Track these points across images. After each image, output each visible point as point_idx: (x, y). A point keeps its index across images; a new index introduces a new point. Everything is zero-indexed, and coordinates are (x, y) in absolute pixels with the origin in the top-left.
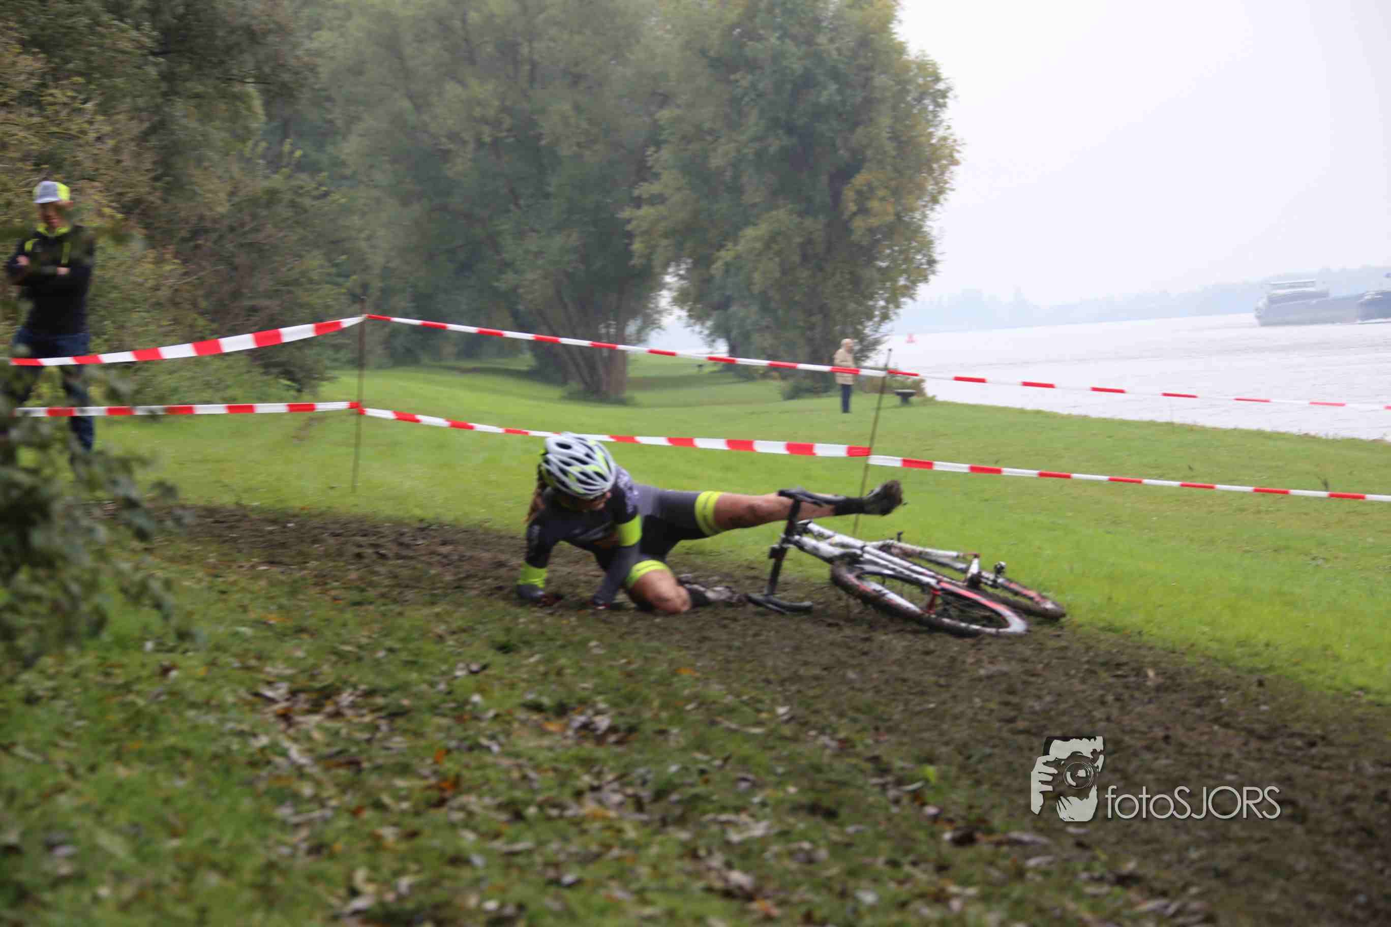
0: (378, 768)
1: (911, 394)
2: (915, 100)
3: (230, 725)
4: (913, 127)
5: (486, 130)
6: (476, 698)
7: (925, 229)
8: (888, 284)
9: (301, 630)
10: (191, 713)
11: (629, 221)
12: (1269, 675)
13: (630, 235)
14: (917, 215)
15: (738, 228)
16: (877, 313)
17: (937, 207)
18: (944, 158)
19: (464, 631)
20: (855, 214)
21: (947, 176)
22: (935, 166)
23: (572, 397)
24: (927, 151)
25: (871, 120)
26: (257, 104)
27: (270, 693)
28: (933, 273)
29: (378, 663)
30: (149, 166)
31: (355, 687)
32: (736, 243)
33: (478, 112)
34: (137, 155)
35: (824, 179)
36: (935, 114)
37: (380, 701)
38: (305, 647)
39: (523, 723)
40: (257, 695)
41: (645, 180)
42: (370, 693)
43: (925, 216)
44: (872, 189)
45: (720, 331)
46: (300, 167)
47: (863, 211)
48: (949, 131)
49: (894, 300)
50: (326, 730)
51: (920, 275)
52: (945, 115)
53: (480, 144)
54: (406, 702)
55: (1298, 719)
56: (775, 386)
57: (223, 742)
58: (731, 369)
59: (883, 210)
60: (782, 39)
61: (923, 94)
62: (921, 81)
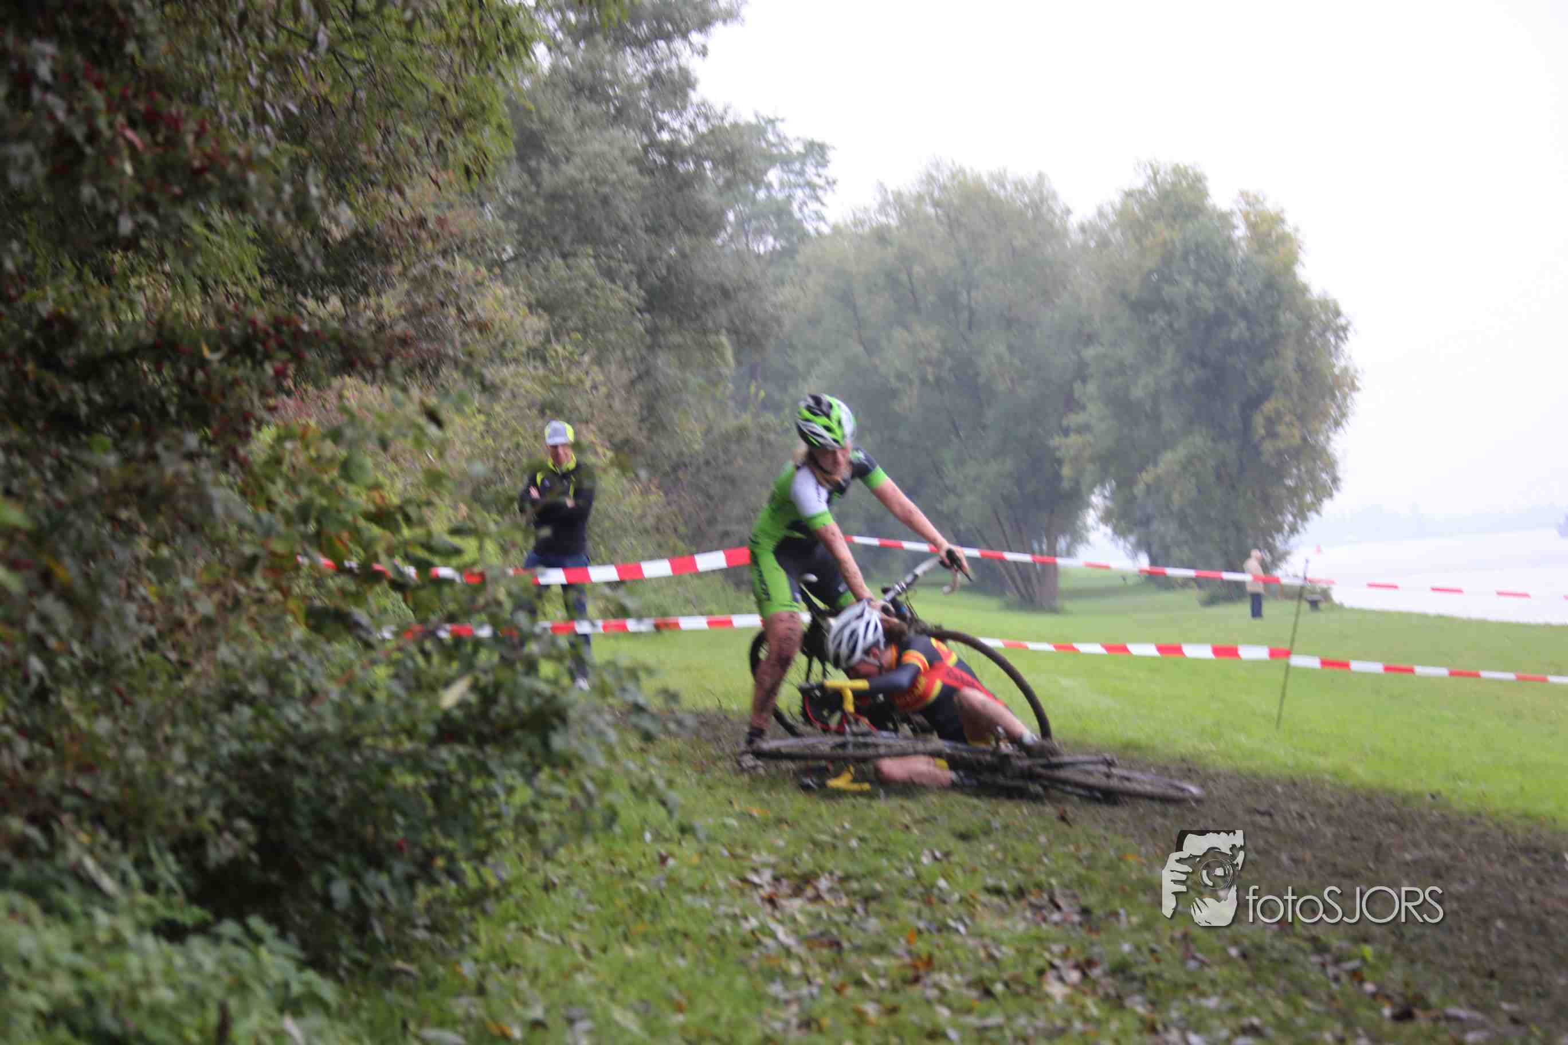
0: (857, 949)
2: (1319, 333)
3: (723, 909)
4: (1315, 359)
5: (930, 369)
6: (942, 883)
7: (1329, 450)
8: (1296, 501)
9: (780, 821)
10: (688, 898)
11: (1058, 448)
13: (1060, 462)
14: (1322, 438)
15: (1156, 452)
16: (1286, 527)
17: (1340, 430)
18: (1346, 385)
19: (925, 820)
20: (1263, 438)
21: (1349, 401)
22: (1338, 393)
23: (1009, 607)
24: (1330, 380)
25: (1277, 353)
26: (729, 354)
27: (756, 879)
28: (1338, 489)
29: (851, 851)
30: (636, 408)
31: (831, 873)
32: (1156, 464)
33: (922, 354)
34: (627, 401)
35: (1235, 408)
36: (1337, 347)
37: (855, 885)
38: (786, 836)
39: (985, 905)
40: (745, 880)
41: (1071, 410)
42: (846, 878)
43: (1328, 440)
44: (1279, 414)
45: (1144, 545)
46: (765, 406)
47: (1272, 435)
48: (1350, 362)
49: (1302, 515)
50: (809, 914)
51: (1323, 491)
52: (1347, 347)
53: (924, 381)
54: (878, 887)
56: (1194, 595)
57: (717, 924)
58: (1154, 580)
59: (1290, 434)
60: (1195, 283)
61: (1326, 328)
62: (1323, 317)
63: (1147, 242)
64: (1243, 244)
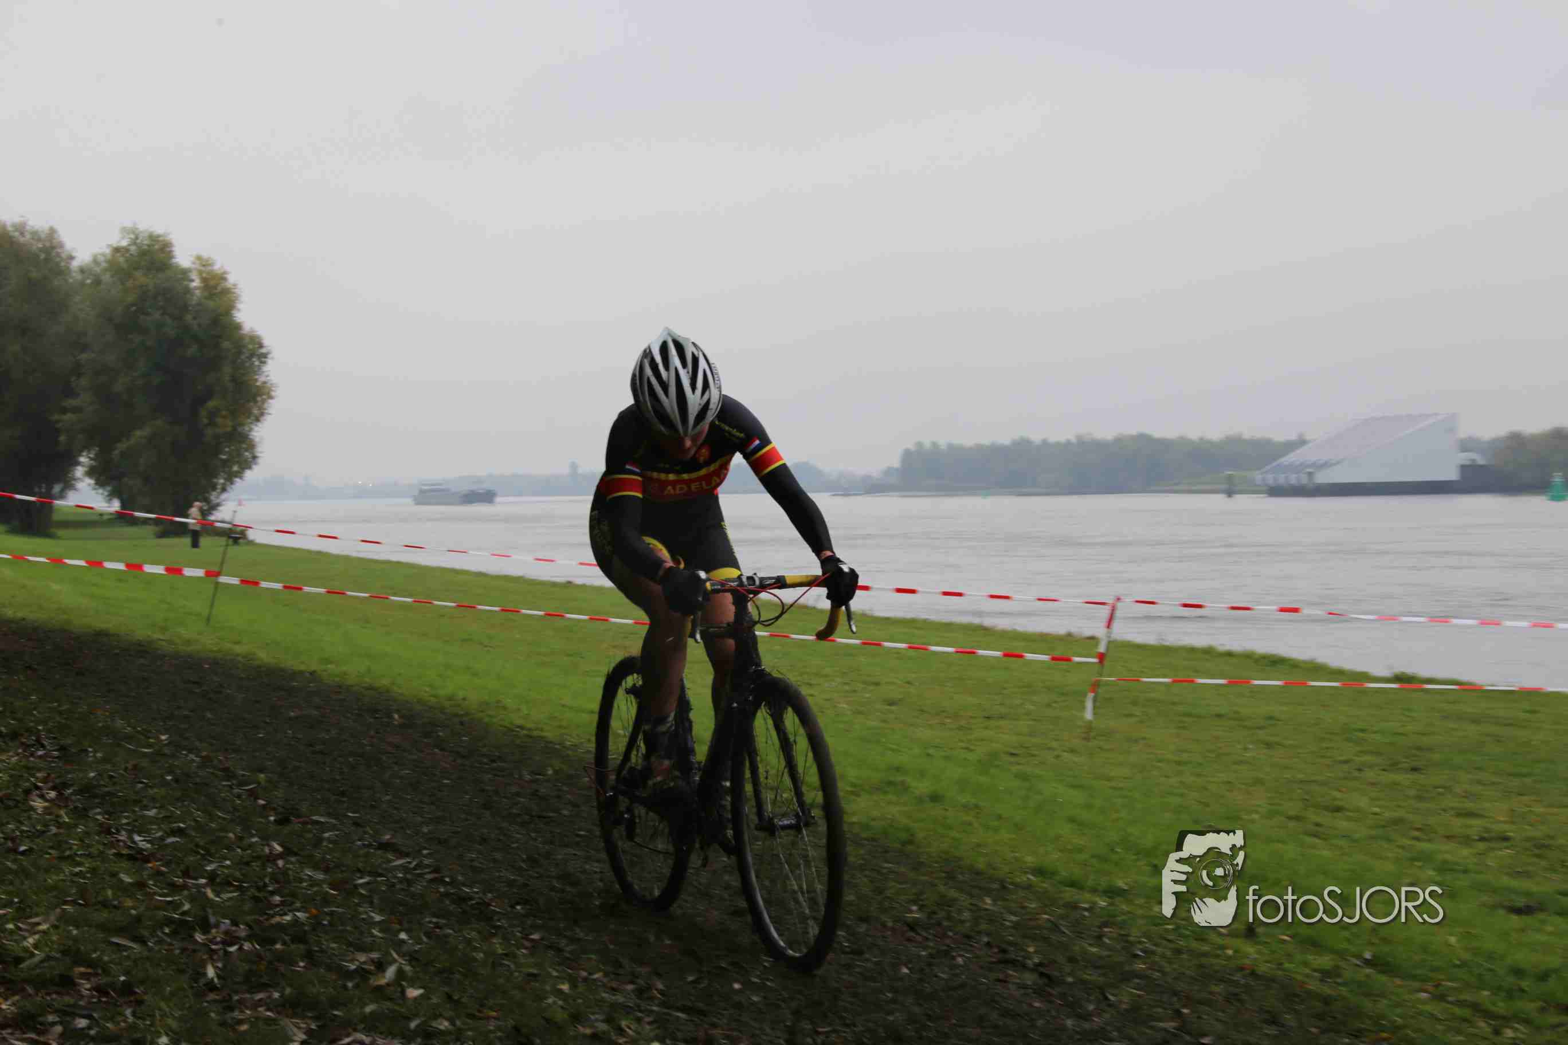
1: (239, 538)
2: (247, 357)
4: (243, 374)
7: (251, 437)
8: (227, 469)
11: (58, 422)
12: (465, 719)
13: (58, 432)
14: (246, 428)
15: (130, 430)
16: (219, 487)
17: (259, 424)
18: (264, 395)
20: (206, 426)
21: (266, 405)
22: (259, 399)
23: (13, 532)
24: (254, 390)
25: (218, 368)
28: (256, 464)
32: (129, 439)
35: (187, 403)
36: (259, 367)
41: (69, 397)
43: (251, 430)
44: (218, 411)
45: (117, 494)
47: (212, 423)
48: (268, 378)
49: (230, 480)
51: (247, 464)
52: (266, 369)
55: (485, 746)
56: (151, 529)
58: (123, 518)
59: (225, 424)
60: (163, 314)
61: (252, 355)
62: (251, 347)
63: (129, 284)
64: (198, 292)
